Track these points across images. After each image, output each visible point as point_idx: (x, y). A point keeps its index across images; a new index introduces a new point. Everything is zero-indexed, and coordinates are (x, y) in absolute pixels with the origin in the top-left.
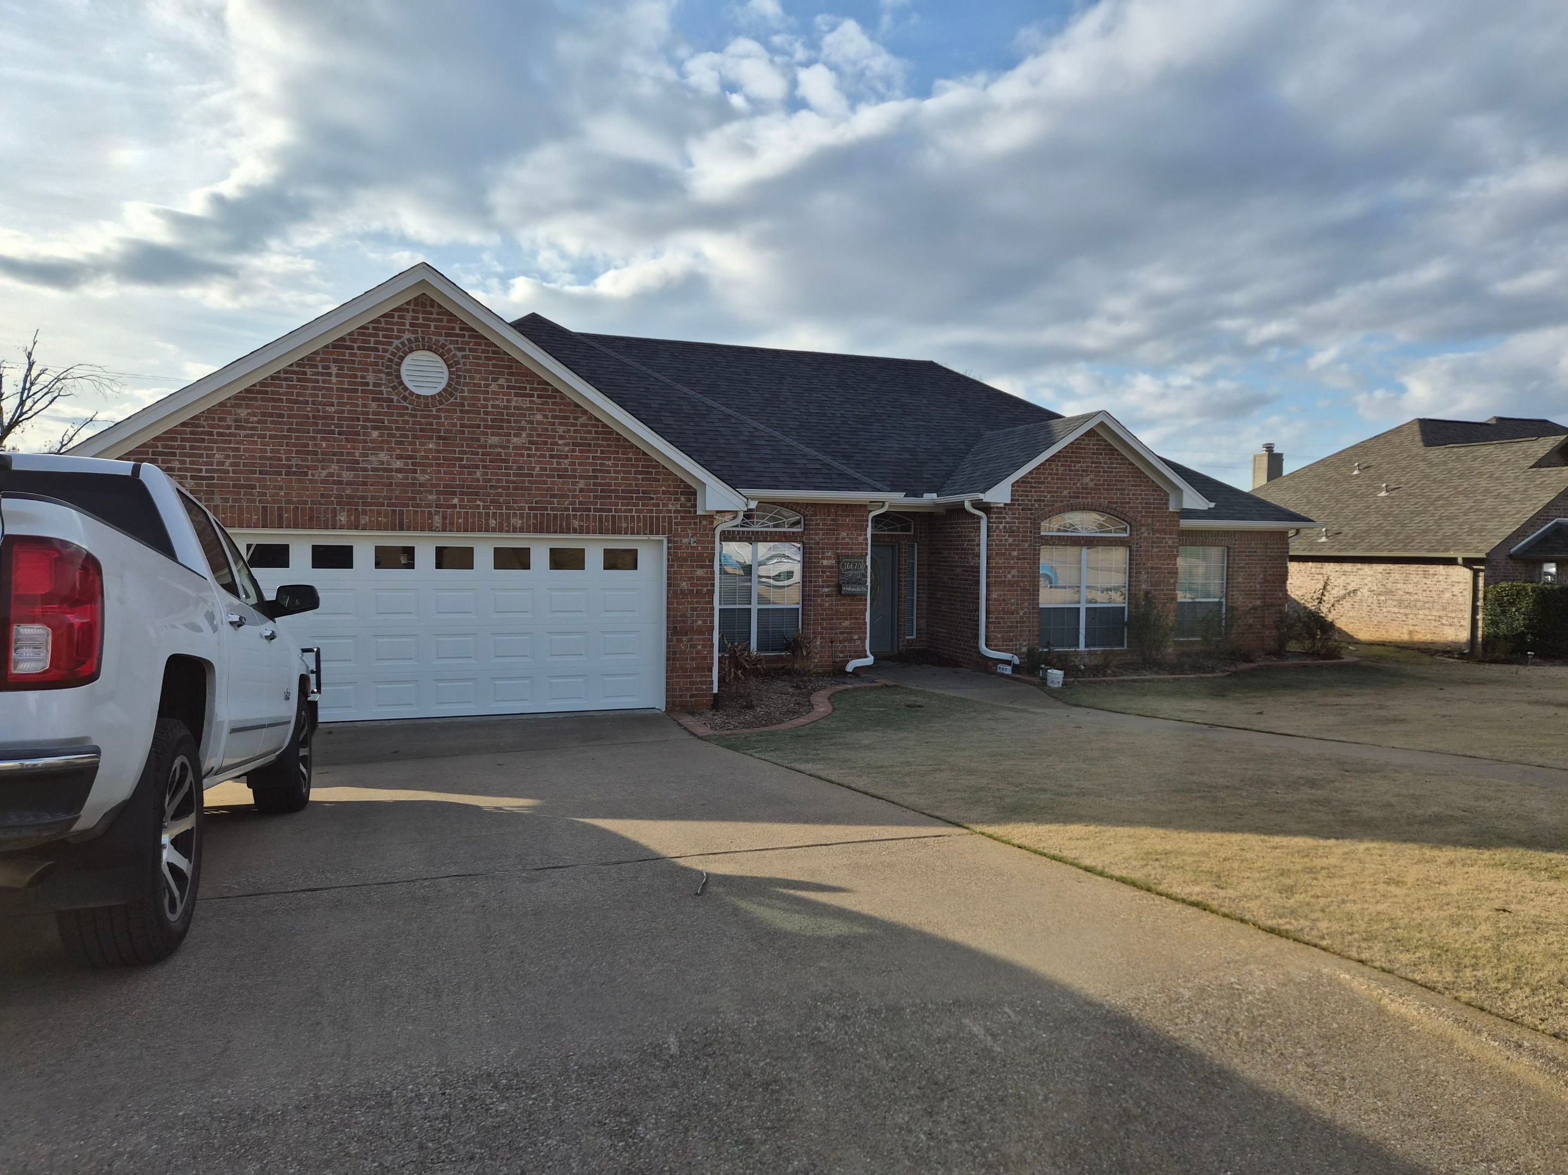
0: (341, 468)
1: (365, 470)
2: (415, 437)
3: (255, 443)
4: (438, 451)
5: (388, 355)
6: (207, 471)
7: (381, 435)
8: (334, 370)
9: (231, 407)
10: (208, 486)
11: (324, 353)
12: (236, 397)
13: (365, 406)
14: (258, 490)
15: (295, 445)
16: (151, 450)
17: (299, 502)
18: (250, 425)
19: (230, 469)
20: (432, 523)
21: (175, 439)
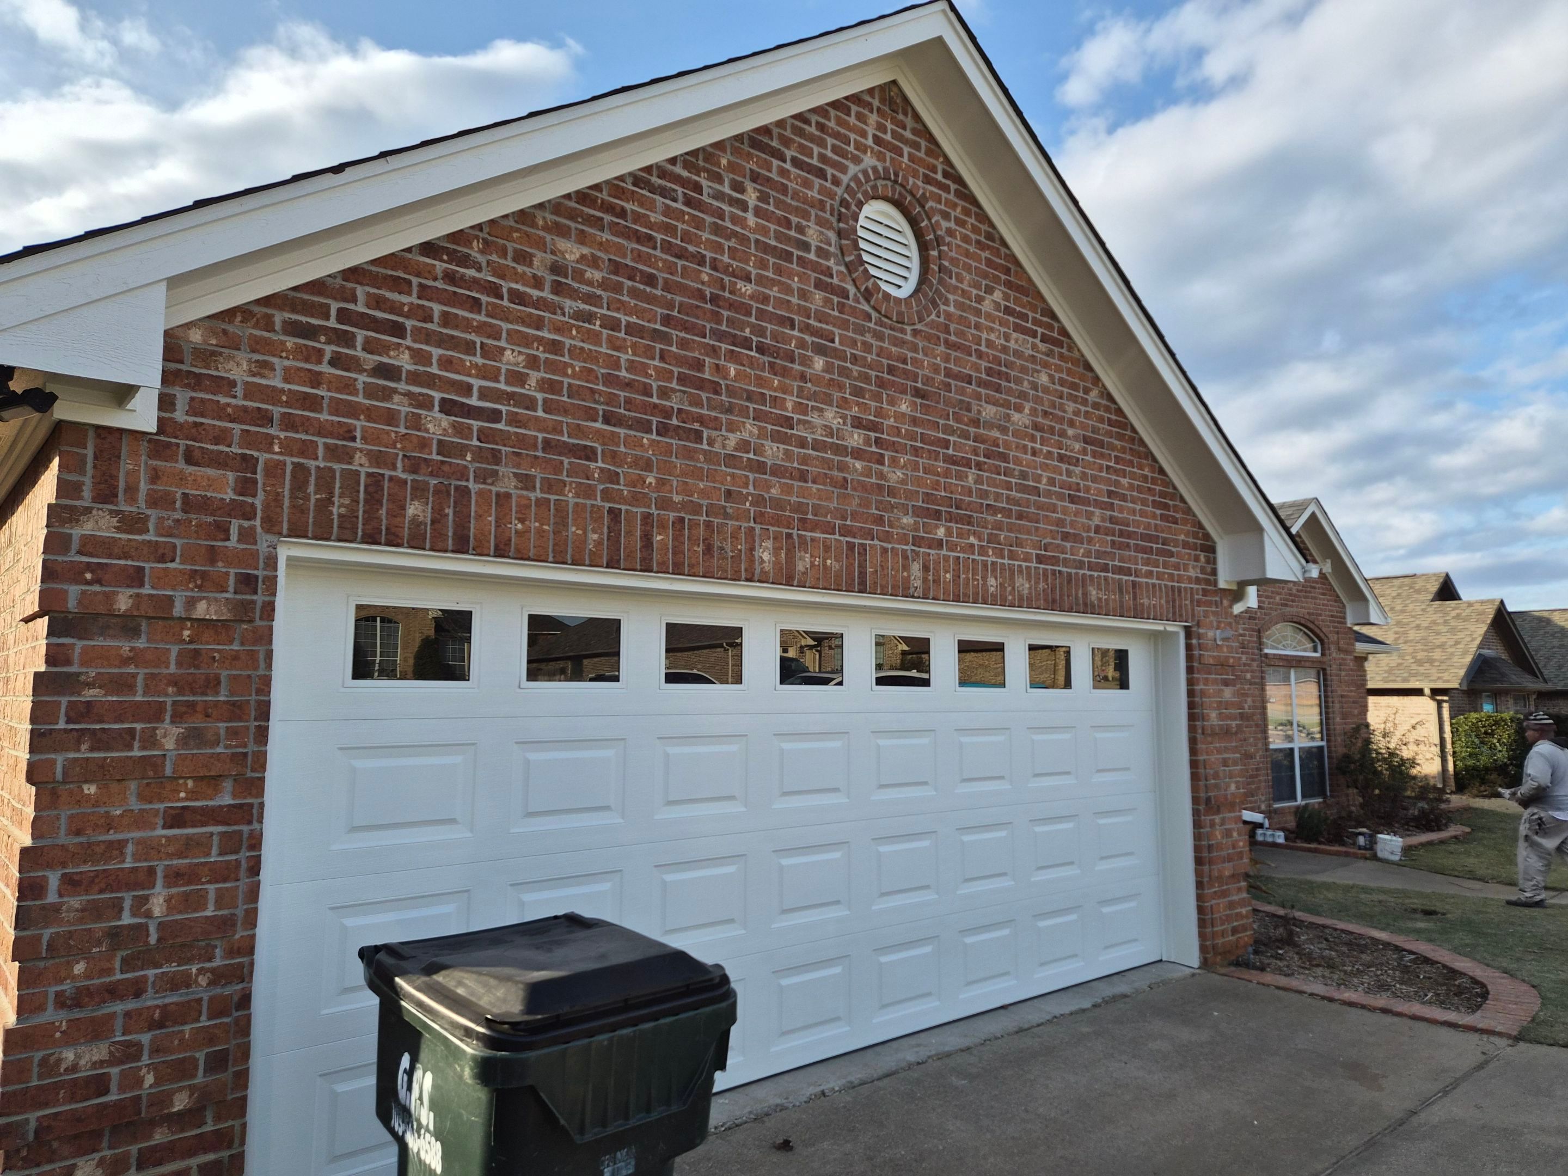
0: (762, 434)
1: (802, 443)
2: (881, 383)
3: (594, 337)
4: (914, 421)
5: (839, 191)
6: (484, 394)
7: (828, 368)
8: (751, 197)
9: (546, 228)
10: (484, 435)
11: (736, 151)
12: (556, 206)
13: (803, 295)
14: (600, 464)
15: (680, 361)
16: (334, 306)
17: (684, 506)
18: (585, 288)
19: (540, 396)
20: (909, 576)
21: (401, 285)
